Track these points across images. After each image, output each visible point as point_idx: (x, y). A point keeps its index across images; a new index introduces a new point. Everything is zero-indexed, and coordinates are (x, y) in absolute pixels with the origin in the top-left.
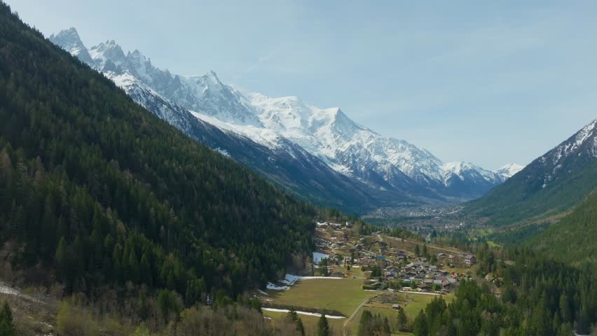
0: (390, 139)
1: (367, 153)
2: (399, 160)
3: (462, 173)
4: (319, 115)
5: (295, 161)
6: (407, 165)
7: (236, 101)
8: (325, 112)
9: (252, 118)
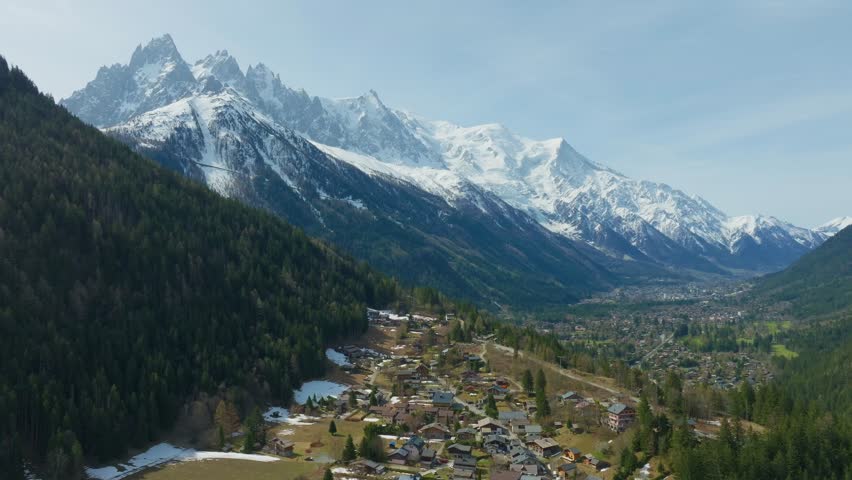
0: (643, 183)
1: (605, 203)
2: (656, 214)
3: (758, 232)
4: (534, 150)
5: (484, 217)
6: (668, 221)
7: (407, 133)
8: (542, 145)
9: (430, 156)
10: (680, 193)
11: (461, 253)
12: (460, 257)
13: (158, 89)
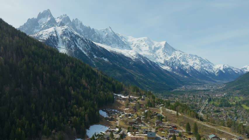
0: (189, 55)
1: (178, 61)
2: (194, 64)
3: (224, 69)
4: (157, 45)
5: (143, 64)
6: (197, 66)
7: (120, 39)
8: (160, 43)
9: (127, 46)
10: (200, 57)
11: (137, 75)
12: (137, 76)
13: (45, 25)
